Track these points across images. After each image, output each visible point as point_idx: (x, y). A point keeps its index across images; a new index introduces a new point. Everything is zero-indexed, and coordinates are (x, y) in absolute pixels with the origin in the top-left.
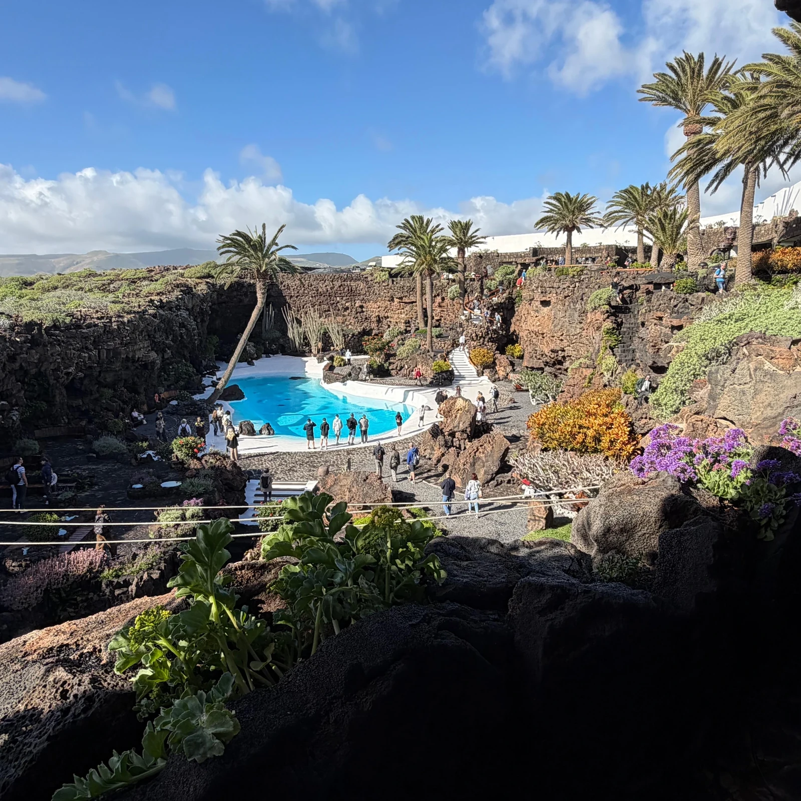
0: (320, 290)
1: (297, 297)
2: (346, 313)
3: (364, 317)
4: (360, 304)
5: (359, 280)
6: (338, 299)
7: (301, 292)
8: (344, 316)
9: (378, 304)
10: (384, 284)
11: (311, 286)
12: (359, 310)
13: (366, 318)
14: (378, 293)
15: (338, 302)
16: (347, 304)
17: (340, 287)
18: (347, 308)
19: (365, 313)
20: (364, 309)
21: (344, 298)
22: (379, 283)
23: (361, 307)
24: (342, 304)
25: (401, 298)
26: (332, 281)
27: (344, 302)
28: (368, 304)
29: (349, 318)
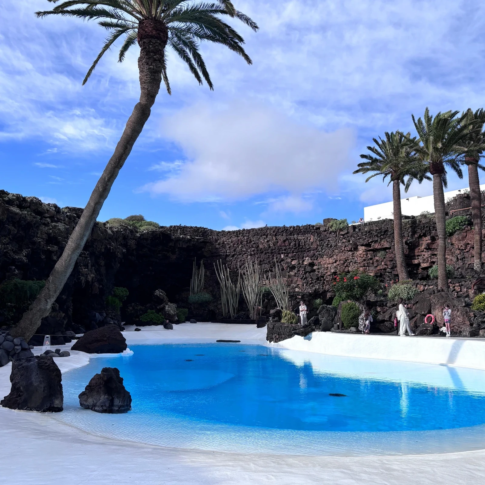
0: (261, 246)
1: (233, 256)
2: (292, 273)
3: (315, 278)
4: (310, 261)
5: (308, 232)
6: (282, 256)
7: (238, 249)
8: (289, 276)
9: (335, 257)
10: (342, 233)
11: (251, 242)
12: (309, 269)
13: (318, 279)
14: (333, 244)
15: (283, 260)
16: (293, 263)
17: (284, 241)
18: (293, 267)
19: (316, 273)
20: (315, 267)
21: (290, 255)
22: (335, 232)
23: (312, 265)
24: (287, 263)
25: (368, 245)
26: (276, 235)
27: (289, 260)
28: (320, 260)
29: (296, 279)
